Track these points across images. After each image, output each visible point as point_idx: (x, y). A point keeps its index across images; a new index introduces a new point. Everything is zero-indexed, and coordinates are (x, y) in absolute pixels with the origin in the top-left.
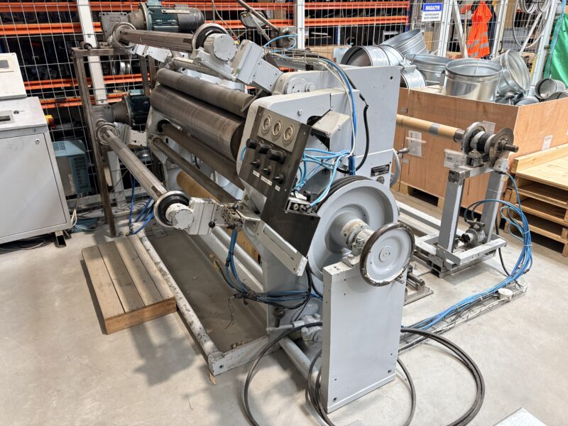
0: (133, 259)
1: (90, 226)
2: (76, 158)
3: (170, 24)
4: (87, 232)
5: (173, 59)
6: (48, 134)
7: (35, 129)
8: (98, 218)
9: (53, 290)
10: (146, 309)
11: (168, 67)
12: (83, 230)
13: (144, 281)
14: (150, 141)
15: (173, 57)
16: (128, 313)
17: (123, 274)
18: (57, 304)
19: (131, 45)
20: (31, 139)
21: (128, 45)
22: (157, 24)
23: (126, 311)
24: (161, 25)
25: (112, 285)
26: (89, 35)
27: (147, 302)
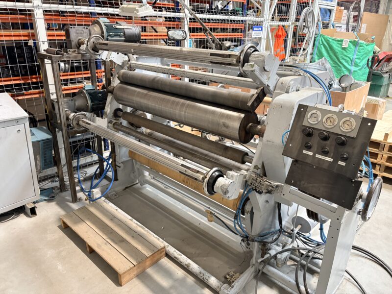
0: (111, 220)
1: (49, 195)
2: (45, 142)
3: (120, 36)
4: (49, 201)
5: (129, 63)
6: (27, 124)
7: (17, 121)
8: (53, 188)
9: (48, 256)
10: (148, 260)
11: (127, 68)
12: (45, 200)
13: (133, 237)
14: (110, 125)
15: (129, 60)
16: (137, 265)
17: (111, 233)
18: (60, 267)
19: (100, 52)
20: (13, 129)
21: (98, 52)
22: (110, 36)
23: (135, 264)
24: (113, 37)
25: (108, 244)
26: (43, 42)
27: (147, 253)
